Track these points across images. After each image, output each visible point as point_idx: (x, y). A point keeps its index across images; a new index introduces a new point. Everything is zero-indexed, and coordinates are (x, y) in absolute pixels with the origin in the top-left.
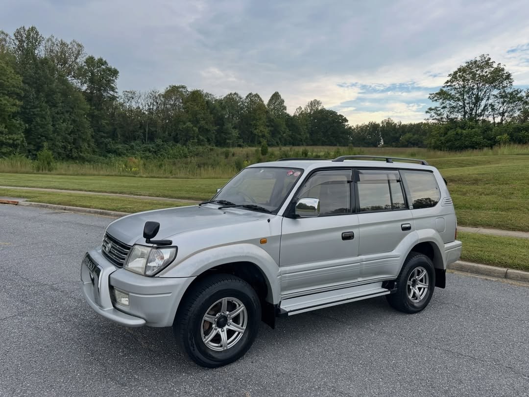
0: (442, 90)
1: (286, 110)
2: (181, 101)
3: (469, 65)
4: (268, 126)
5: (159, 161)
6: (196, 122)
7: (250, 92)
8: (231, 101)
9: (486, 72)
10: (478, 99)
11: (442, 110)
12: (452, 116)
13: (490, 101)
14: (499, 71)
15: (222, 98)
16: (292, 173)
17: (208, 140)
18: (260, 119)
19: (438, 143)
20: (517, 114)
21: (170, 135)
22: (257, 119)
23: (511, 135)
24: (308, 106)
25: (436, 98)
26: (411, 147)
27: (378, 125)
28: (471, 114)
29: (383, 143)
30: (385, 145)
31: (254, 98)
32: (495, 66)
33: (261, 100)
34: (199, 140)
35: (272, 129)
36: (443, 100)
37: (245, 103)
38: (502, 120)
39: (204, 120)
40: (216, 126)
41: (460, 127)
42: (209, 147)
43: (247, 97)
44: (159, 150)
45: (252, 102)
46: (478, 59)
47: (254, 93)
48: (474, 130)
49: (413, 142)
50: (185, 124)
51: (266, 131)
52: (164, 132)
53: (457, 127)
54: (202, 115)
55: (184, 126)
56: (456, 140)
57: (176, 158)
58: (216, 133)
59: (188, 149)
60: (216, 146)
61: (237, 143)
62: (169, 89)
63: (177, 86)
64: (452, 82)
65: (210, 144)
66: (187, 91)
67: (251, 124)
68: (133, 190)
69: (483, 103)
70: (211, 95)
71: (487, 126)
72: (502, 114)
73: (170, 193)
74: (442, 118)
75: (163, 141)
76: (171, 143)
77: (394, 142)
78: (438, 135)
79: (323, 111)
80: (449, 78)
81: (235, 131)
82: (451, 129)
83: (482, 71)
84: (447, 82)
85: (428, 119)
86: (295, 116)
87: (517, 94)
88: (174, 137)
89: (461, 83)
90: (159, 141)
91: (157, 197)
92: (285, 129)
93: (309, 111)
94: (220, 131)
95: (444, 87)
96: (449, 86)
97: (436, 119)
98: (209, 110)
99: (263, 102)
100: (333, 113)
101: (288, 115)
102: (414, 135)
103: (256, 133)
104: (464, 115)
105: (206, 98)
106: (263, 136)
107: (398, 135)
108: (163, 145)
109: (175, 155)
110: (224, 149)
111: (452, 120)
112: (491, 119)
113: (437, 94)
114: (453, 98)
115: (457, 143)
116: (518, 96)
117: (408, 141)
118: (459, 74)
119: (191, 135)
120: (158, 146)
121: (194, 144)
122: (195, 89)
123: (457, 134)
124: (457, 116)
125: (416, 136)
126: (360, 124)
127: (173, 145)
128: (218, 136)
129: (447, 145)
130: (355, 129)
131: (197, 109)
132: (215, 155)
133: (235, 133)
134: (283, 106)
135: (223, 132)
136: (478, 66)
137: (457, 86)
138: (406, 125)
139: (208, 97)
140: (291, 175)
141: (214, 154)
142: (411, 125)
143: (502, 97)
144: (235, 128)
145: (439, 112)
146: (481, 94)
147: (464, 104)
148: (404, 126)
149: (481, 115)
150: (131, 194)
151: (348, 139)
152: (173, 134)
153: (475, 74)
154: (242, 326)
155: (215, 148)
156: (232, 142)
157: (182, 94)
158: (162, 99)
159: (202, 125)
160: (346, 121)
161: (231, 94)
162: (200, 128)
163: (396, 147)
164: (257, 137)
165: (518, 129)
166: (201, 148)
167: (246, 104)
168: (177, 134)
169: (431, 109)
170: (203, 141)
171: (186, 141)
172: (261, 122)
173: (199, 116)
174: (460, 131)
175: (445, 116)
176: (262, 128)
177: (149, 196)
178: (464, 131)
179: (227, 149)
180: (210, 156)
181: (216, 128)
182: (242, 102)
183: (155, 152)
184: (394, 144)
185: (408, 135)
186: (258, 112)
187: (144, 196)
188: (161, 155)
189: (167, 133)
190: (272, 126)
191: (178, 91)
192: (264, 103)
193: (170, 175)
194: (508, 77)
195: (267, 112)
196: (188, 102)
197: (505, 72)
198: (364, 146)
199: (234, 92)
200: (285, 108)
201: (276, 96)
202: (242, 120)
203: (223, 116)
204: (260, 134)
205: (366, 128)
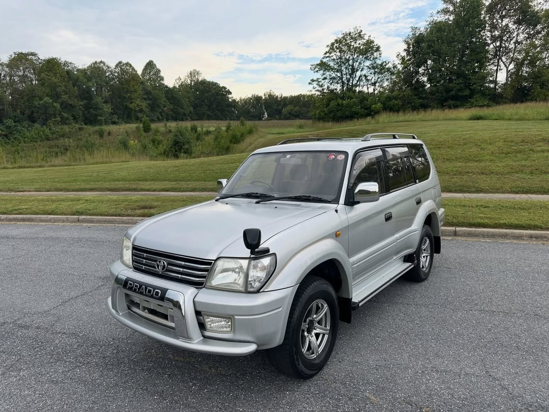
0: (321, 61)
1: (163, 80)
2: (32, 71)
3: (344, 37)
4: (145, 99)
5: (13, 146)
6: (56, 96)
7: (120, 61)
8: (96, 70)
9: (359, 44)
10: (354, 71)
11: (323, 81)
12: (332, 87)
13: (364, 72)
14: (369, 43)
15: (86, 67)
16: (334, 157)
17: (75, 118)
18: (135, 91)
19: (322, 114)
20: (386, 84)
21: (24, 114)
22: (132, 91)
23: (384, 104)
24: (188, 76)
25: (317, 69)
26: (293, 119)
27: (261, 97)
28: (348, 84)
29: (267, 116)
30: (269, 118)
31: (125, 69)
32: (366, 38)
33: (134, 70)
34: (62, 118)
35: (150, 102)
36: (324, 71)
37: (115, 72)
38: (374, 90)
39: (66, 94)
40: (82, 101)
41: (339, 97)
42: (77, 126)
43: (117, 66)
44: (11, 133)
45: (124, 72)
46: (352, 31)
47: (125, 62)
48: (352, 100)
49: (295, 114)
50: (41, 99)
51: (144, 105)
52: (15, 110)
53: (337, 98)
54: (64, 88)
55: (42, 102)
56: (337, 111)
57: (36, 142)
58: (84, 109)
59: (50, 129)
60: (86, 124)
61: (110, 119)
62: (13, 56)
63: (24, 52)
64: (330, 54)
65: (77, 122)
66: (39, 59)
67: (125, 98)
68: (11, 186)
69: (358, 74)
70: (71, 63)
71: (363, 97)
72: (374, 84)
73: (64, 185)
74: (323, 90)
75: (15, 122)
76: (26, 123)
77: (277, 114)
78: (321, 106)
79: (204, 82)
80: (327, 49)
81: (106, 105)
82: (333, 99)
83: (355, 43)
84: (326, 54)
85: (311, 91)
86: (174, 87)
87: (386, 65)
88: (28, 116)
89: (339, 54)
90: (10, 122)
91: (48, 191)
92: (165, 102)
93: (189, 82)
94: (87, 107)
95: (323, 58)
96: (328, 57)
97: (318, 91)
98: (71, 82)
99: (136, 72)
100: (215, 85)
101: (167, 87)
102: (295, 107)
103: (133, 108)
104: (343, 87)
105: (66, 68)
106: (141, 111)
107: (280, 107)
108: (15, 126)
109: (33, 138)
110: (97, 128)
111: (332, 91)
112: (365, 89)
113: (318, 65)
114: (332, 69)
115: (339, 114)
116: (387, 67)
117: (290, 113)
118: (335, 45)
119: (52, 113)
120: (8, 127)
121: (56, 123)
122: (51, 57)
123: (338, 105)
124: (336, 88)
125: (297, 108)
126: (243, 97)
127: (29, 126)
128: (86, 112)
129: (330, 116)
130: (238, 102)
131: (56, 80)
132: (87, 135)
133: (107, 108)
134: (160, 77)
135: (90, 108)
136: (352, 38)
137: (335, 57)
138: (287, 97)
139: (68, 66)
140: (334, 159)
141: (85, 134)
142: (292, 96)
143: (374, 68)
144: (106, 102)
145: (320, 84)
146: (356, 65)
147: (342, 75)
148: (285, 98)
149: (356, 86)
150: (10, 190)
151: (234, 112)
152: (27, 112)
153: (351, 45)
154: (325, 326)
155: (84, 126)
156: (105, 119)
157: (33, 63)
158: (7, 69)
159: (65, 100)
160: (230, 93)
161: (96, 62)
162: (62, 104)
163: (279, 120)
164: (133, 112)
165: (389, 98)
166: (66, 128)
167: (116, 74)
168: (33, 112)
169: (313, 81)
170: (67, 119)
171: (46, 120)
172: (136, 95)
173: (59, 89)
174: (340, 101)
175: (326, 87)
176: (138, 102)
177: (36, 191)
178: (344, 102)
179: (101, 127)
180: (80, 137)
181: (82, 103)
182: (111, 72)
183: (6, 136)
184: (277, 116)
185: (289, 107)
186: (132, 83)
187: (29, 191)
188: (15, 138)
189: (18, 111)
190: (150, 99)
191: (27, 60)
192: (138, 73)
193: (44, 163)
194: (378, 49)
195: (142, 83)
196: (42, 72)
197: (375, 44)
198: (249, 120)
199: (100, 60)
200: (162, 79)
201: (150, 65)
202: (113, 93)
203: (89, 88)
204: (137, 109)
205: (250, 100)
